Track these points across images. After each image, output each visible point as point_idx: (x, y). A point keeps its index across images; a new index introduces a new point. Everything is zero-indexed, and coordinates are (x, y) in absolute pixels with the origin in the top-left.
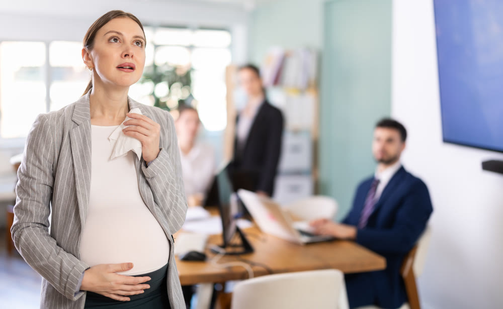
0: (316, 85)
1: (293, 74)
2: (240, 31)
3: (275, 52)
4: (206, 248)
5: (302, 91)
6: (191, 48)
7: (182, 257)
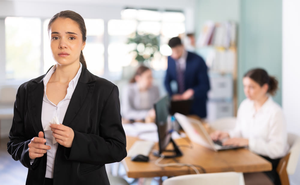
0: (235, 45)
1: (221, 38)
2: (190, 12)
3: (209, 24)
4: (150, 153)
5: (226, 49)
6: (160, 21)
7: (133, 158)
